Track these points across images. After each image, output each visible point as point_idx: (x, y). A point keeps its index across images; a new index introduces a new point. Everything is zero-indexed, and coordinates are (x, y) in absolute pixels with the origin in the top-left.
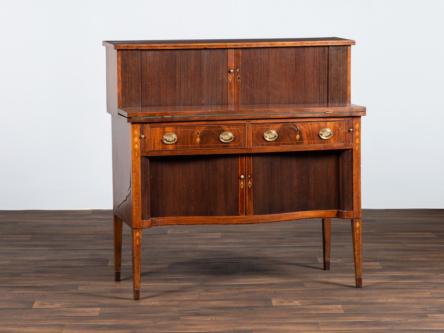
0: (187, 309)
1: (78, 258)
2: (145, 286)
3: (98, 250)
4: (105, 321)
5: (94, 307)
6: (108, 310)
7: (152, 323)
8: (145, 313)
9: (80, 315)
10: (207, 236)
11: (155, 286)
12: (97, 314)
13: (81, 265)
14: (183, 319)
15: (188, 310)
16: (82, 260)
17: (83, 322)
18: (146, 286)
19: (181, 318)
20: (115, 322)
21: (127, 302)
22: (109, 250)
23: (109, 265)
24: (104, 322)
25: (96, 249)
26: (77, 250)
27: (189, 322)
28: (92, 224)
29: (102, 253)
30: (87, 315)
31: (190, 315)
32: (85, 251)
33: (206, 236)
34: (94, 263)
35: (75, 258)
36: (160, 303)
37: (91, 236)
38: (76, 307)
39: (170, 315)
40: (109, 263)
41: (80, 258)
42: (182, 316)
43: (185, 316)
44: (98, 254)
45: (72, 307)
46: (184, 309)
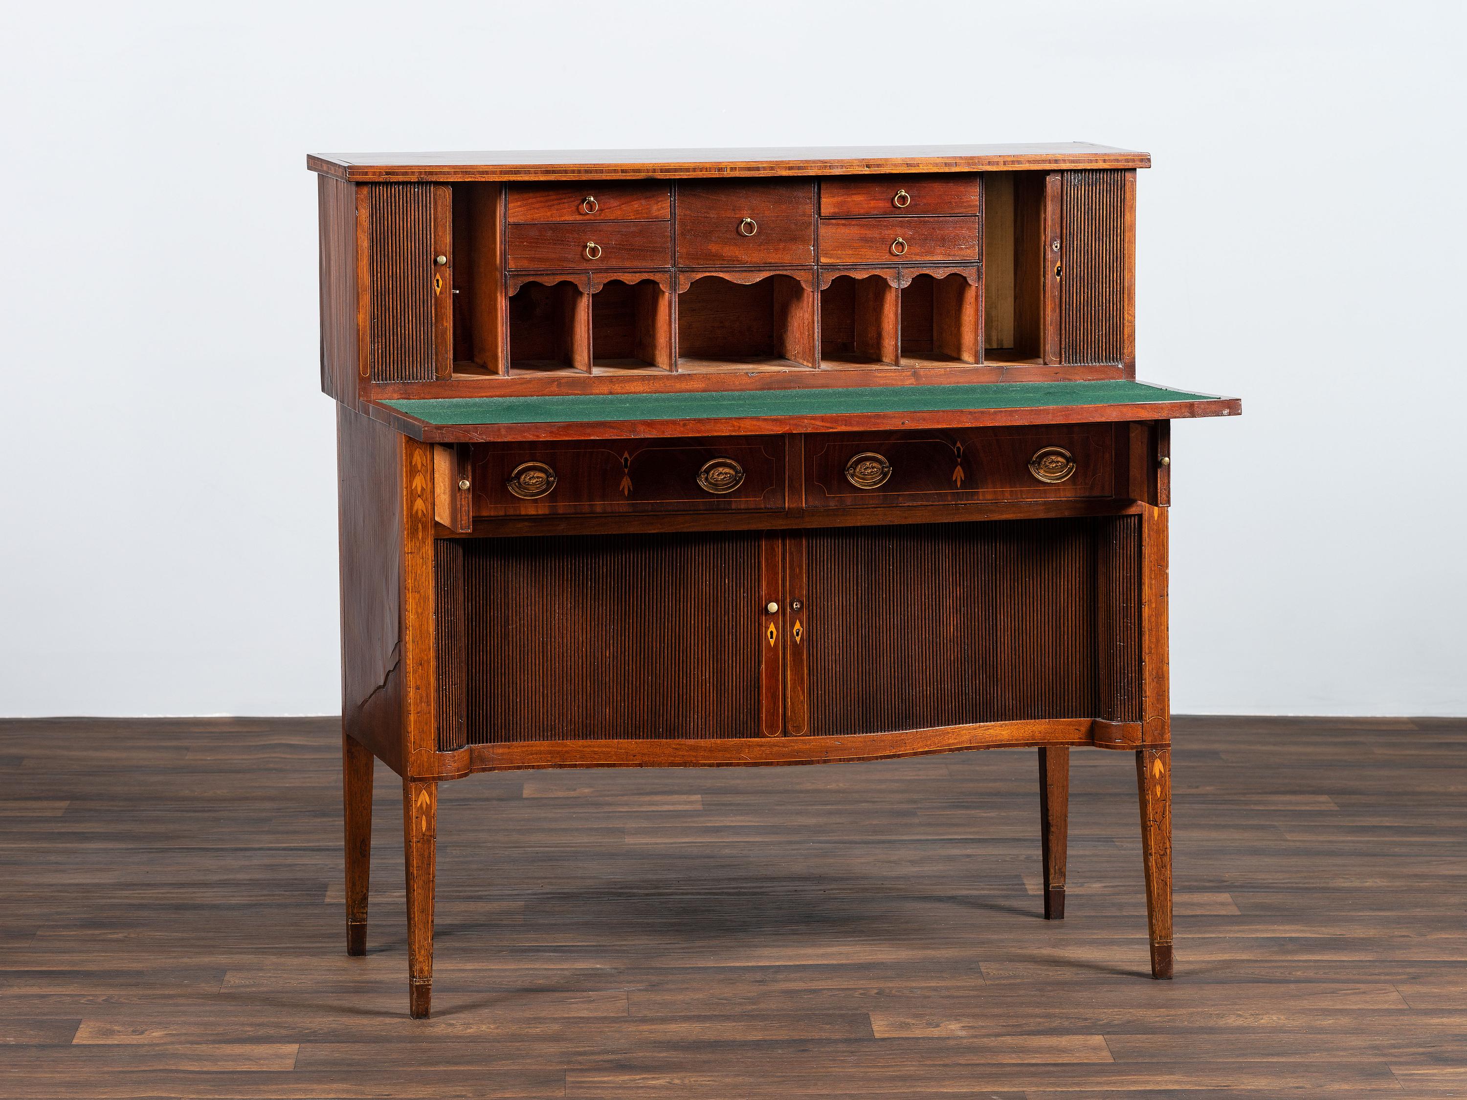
0: (587, 1049)
1: (226, 877)
2: (446, 970)
3: (292, 850)
4: (315, 1086)
5: (280, 1042)
6: (323, 1052)
7: (470, 1095)
8: (448, 1062)
9: (230, 1066)
10: (657, 805)
11: (480, 970)
12: (288, 1064)
13: (234, 901)
14: (573, 1082)
15: (593, 1053)
16: (237, 884)
17: (240, 1092)
18: (450, 970)
19: (569, 1079)
20: (348, 1091)
21: (386, 1024)
22: (328, 850)
23: (327, 900)
24: (312, 1091)
25: (284, 849)
26: (222, 850)
27: (595, 1092)
28: (271, 766)
29: (306, 861)
30: (254, 1068)
31: (598, 1068)
32: (248, 853)
33: (653, 805)
34: (279, 895)
35: (216, 878)
36: (497, 1028)
37: (268, 805)
38: (220, 1042)
39: (534, 1067)
40: (328, 893)
41: (231, 877)
42: (573, 1070)
43: (581, 1070)
44: (290, 865)
45: (207, 1042)
46: (578, 1047)
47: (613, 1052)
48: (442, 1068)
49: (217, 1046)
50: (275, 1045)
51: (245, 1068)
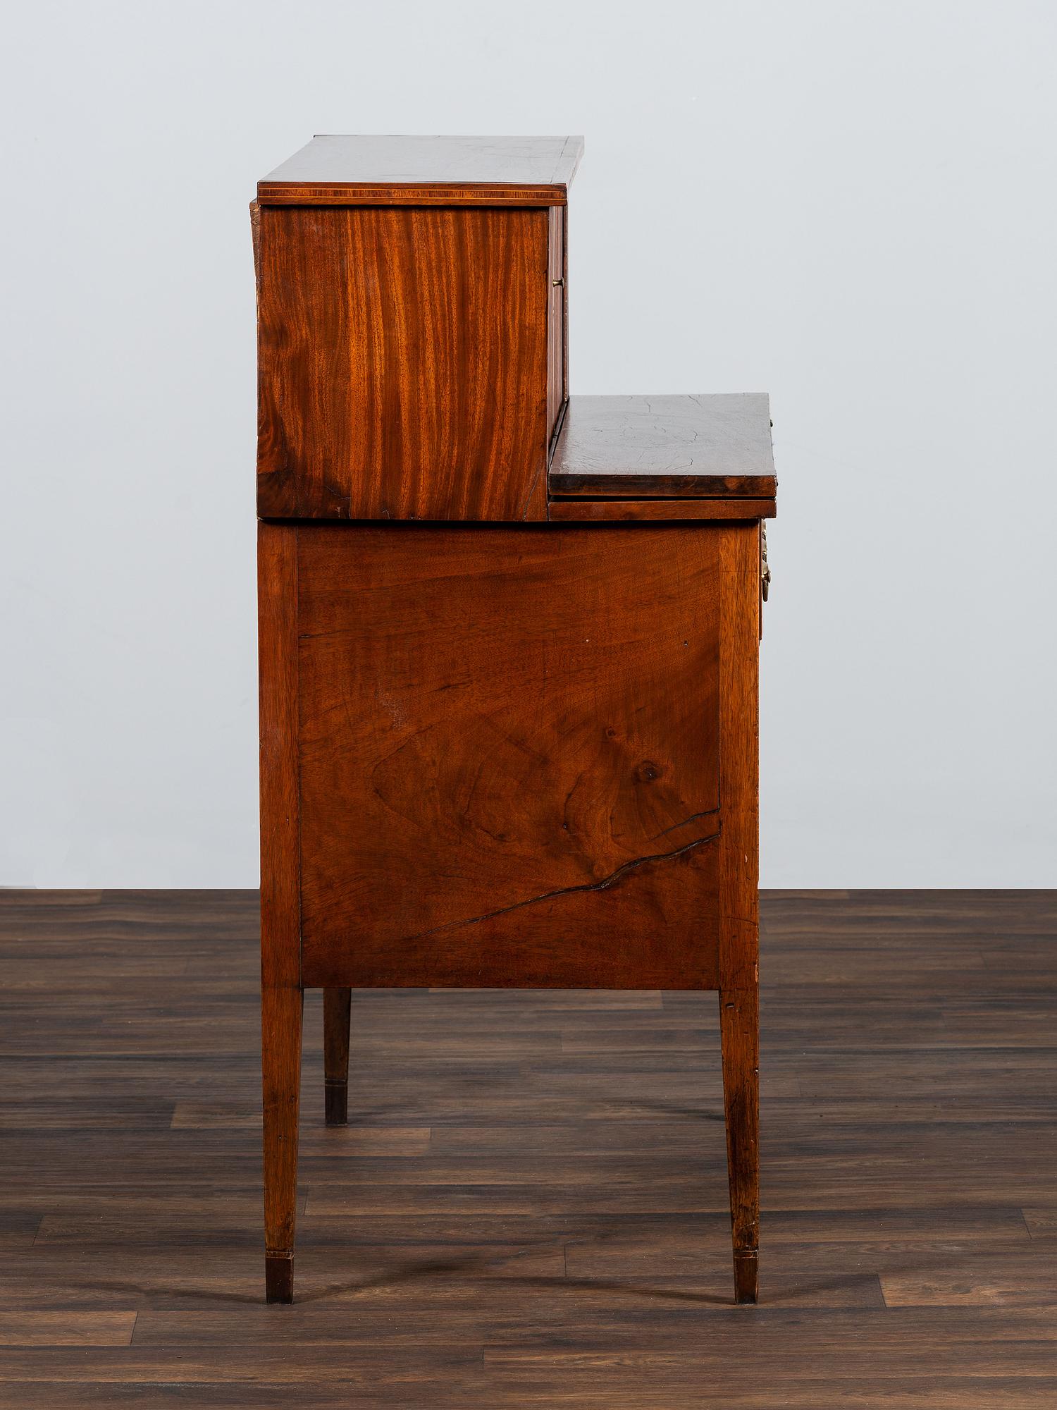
0: (511, 1319)
1: (42, 1094)
2: (329, 1217)
3: (128, 1059)
4: (158, 1367)
5: (111, 1309)
6: (170, 1321)
7: (360, 1379)
8: (330, 1336)
9: (47, 1340)
10: (602, 1003)
11: (372, 1217)
12: (123, 1338)
13: (53, 1125)
14: (494, 1363)
15: (519, 1325)
16: (57, 1103)
17: (60, 1374)
18: (333, 1217)
19: (487, 1358)
20: (200, 1373)
21: (250, 1286)
22: (175, 1059)
23: (174, 1125)
24: (154, 1372)
25: (118, 1058)
26: (37, 1058)
27: (522, 1375)
28: (102, 949)
29: (146, 1073)
30: (79, 1343)
31: (525, 1345)
32: (71, 1064)
33: (598, 1002)
34: (111, 1118)
35: (29, 1095)
36: (395, 1292)
37: (97, 1000)
38: (34, 1308)
39: (442, 1343)
40: (175, 1116)
41: (50, 1094)
42: (493, 1347)
43: (504, 1347)
44: (125, 1079)
45: (16, 1309)
46: (500, 1317)
47: (546, 1324)
48: (323, 1344)
49: (30, 1313)
50: (106, 1313)
51: (65, 1343)
